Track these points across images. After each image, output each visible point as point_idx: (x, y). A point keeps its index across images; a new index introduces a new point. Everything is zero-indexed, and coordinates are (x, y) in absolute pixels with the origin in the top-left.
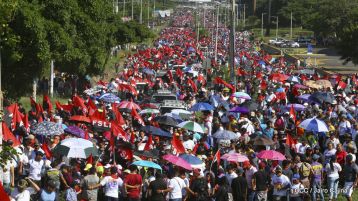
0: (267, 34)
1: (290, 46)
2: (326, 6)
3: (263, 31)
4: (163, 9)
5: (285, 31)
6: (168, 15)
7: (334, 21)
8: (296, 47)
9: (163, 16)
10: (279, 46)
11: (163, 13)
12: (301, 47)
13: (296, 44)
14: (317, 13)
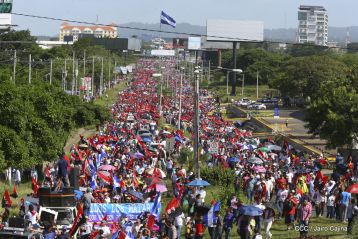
0: (233, 93)
1: (256, 108)
2: (293, 67)
3: (228, 88)
4: (125, 65)
5: (251, 88)
6: (130, 71)
7: (301, 82)
8: (263, 109)
9: (125, 72)
10: (245, 107)
11: (124, 70)
12: (267, 108)
13: (263, 105)
14: (284, 74)
